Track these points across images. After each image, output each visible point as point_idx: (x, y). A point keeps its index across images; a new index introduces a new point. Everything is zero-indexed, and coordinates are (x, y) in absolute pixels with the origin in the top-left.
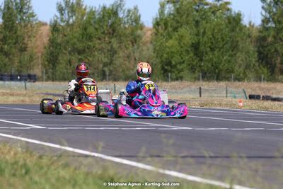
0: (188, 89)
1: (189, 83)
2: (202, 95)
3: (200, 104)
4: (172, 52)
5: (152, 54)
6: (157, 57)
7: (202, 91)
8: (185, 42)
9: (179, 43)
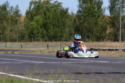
0: (42, 45)
1: (43, 43)
2: (49, 48)
3: (48, 52)
4: (33, 28)
5: (24, 29)
6: (26, 30)
7: (49, 46)
8: (40, 23)
9: (37, 23)
